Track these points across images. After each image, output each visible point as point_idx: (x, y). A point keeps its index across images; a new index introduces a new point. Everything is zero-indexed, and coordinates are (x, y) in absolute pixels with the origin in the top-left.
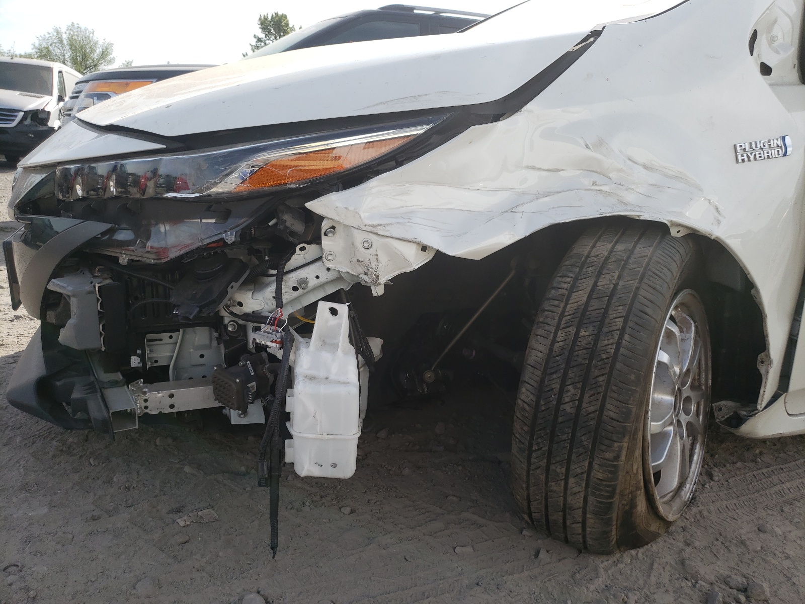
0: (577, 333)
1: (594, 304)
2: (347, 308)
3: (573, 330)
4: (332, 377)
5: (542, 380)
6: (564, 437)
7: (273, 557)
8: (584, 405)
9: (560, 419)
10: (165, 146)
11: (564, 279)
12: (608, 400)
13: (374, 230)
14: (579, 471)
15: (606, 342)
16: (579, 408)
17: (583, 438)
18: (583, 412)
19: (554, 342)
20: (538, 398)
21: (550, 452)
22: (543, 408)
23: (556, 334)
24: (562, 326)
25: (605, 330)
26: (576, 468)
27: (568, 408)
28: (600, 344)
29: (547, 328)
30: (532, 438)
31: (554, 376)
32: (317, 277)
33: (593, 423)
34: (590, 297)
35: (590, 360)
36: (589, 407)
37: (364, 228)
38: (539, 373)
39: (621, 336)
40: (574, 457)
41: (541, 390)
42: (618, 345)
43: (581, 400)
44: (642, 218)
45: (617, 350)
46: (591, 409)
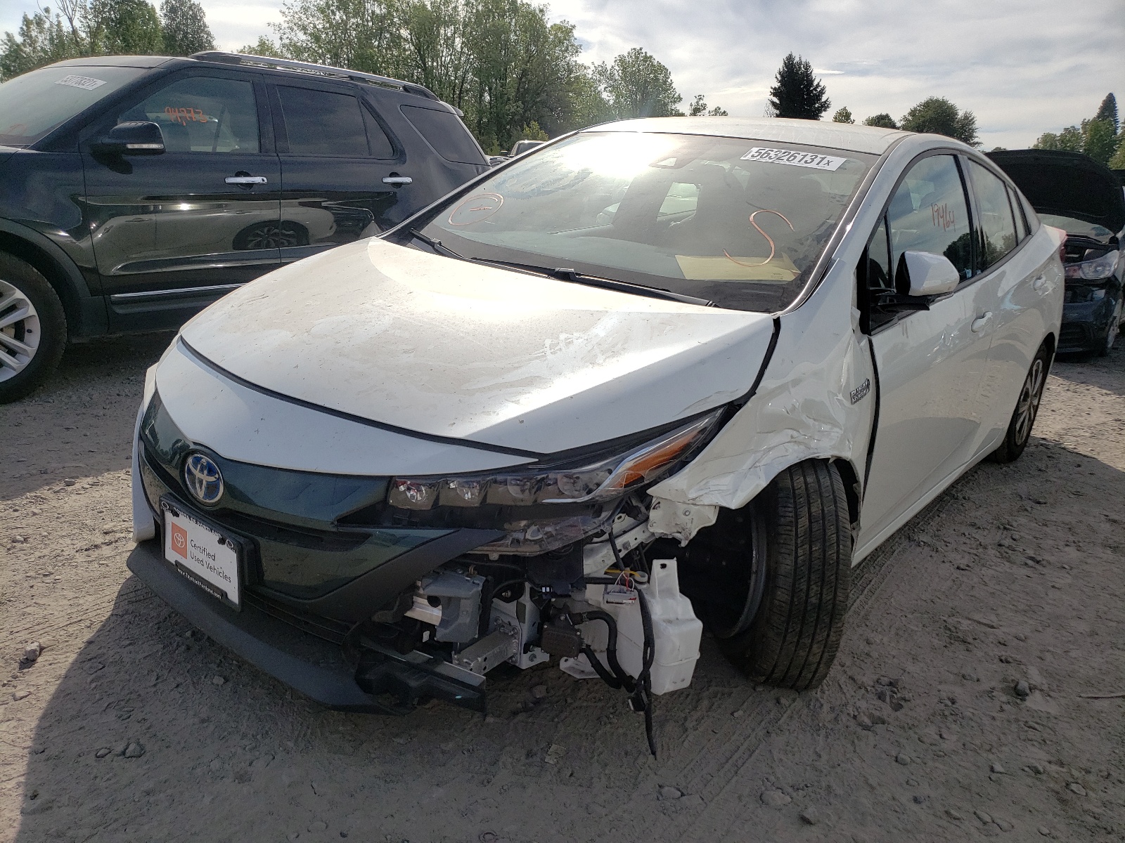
0: (811, 548)
1: (815, 527)
2: (676, 562)
3: (807, 546)
4: (680, 617)
5: (794, 585)
6: (812, 619)
7: (656, 759)
8: (824, 596)
9: (809, 608)
10: (537, 460)
11: (786, 509)
12: (839, 590)
13: (694, 502)
14: (821, 639)
15: (830, 553)
16: (821, 599)
17: (825, 618)
18: (824, 601)
19: (796, 557)
20: (793, 597)
21: (801, 631)
22: (796, 603)
23: (796, 553)
24: (799, 545)
25: (828, 544)
26: (819, 638)
27: (814, 600)
28: (827, 555)
29: (789, 547)
30: (788, 624)
31: (802, 581)
32: (636, 539)
33: (830, 607)
34: (810, 522)
35: (824, 565)
36: (827, 597)
37: (689, 502)
38: (791, 580)
39: (838, 546)
40: (818, 631)
41: (794, 592)
42: (838, 552)
43: (821, 594)
44: (820, 458)
45: (838, 557)
46: (828, 598)
